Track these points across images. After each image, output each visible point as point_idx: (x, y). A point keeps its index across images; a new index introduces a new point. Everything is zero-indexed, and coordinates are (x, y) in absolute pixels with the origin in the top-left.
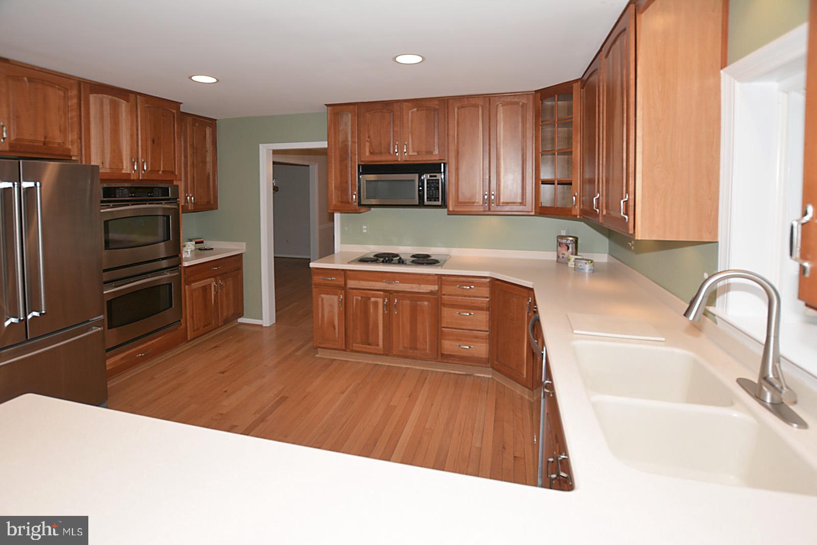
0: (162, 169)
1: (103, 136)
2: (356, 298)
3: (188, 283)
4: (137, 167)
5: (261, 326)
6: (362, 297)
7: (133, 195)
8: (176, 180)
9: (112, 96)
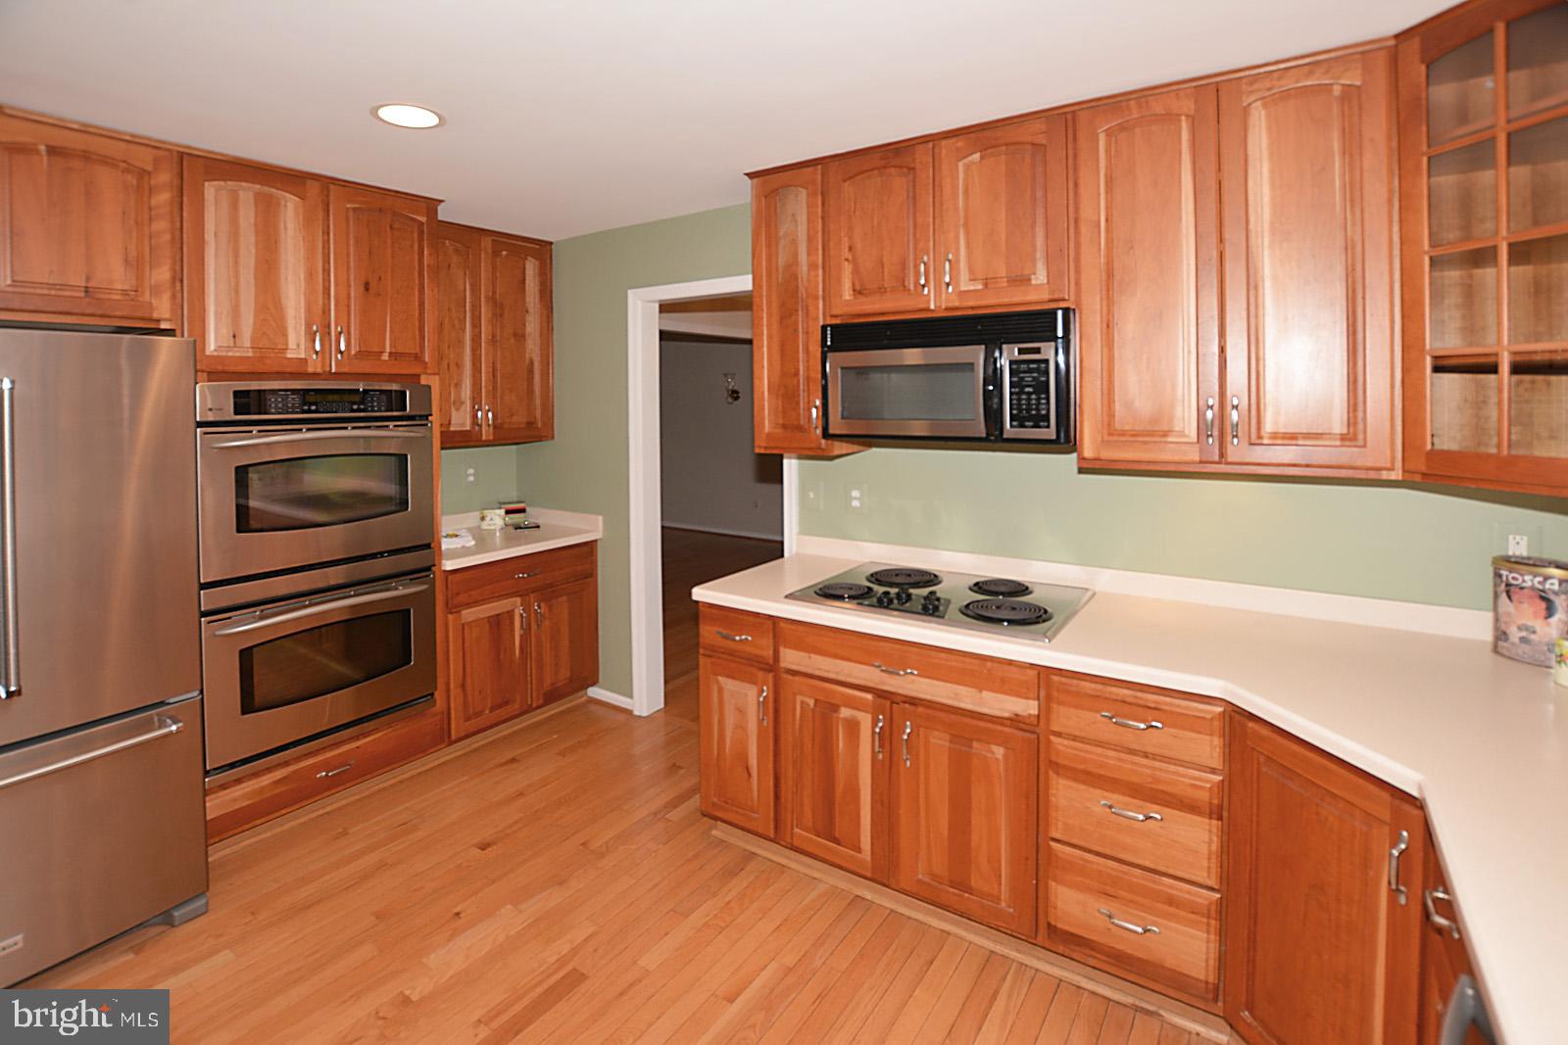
0: (388, 350)
1: (237, 277)
2: (803, 701)
3: (452, 608)
4: (322, 345)
5: (629, 712)
6: (816, 700)
7: (313, 408)
8: (426, 373)
9: (262, 185)
